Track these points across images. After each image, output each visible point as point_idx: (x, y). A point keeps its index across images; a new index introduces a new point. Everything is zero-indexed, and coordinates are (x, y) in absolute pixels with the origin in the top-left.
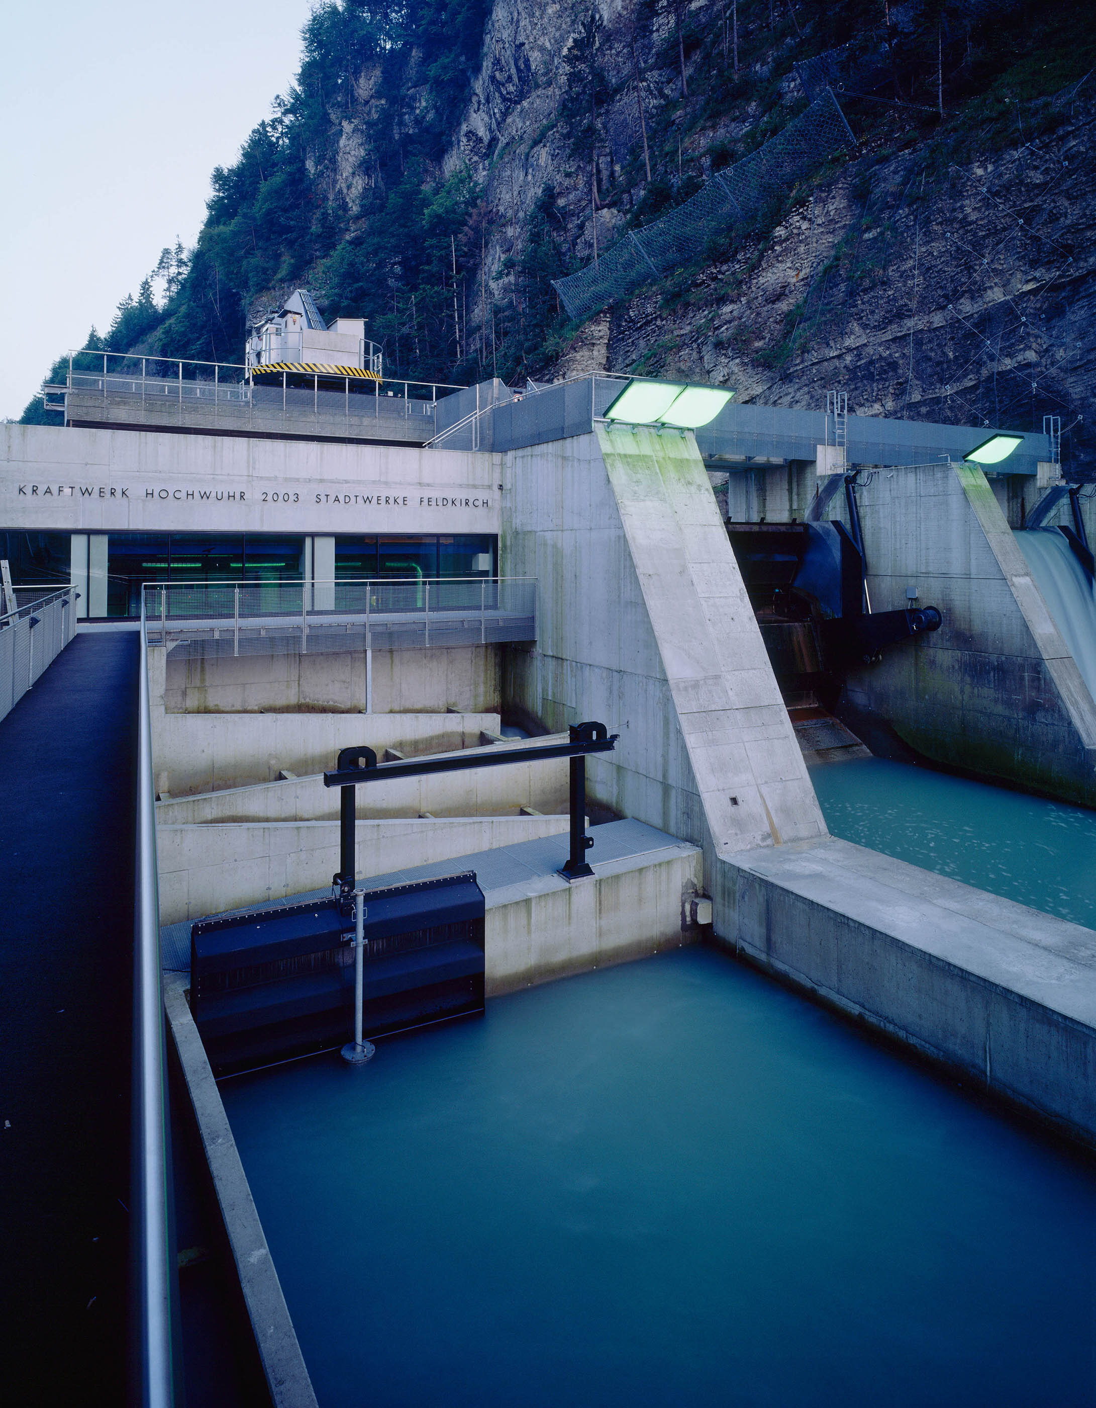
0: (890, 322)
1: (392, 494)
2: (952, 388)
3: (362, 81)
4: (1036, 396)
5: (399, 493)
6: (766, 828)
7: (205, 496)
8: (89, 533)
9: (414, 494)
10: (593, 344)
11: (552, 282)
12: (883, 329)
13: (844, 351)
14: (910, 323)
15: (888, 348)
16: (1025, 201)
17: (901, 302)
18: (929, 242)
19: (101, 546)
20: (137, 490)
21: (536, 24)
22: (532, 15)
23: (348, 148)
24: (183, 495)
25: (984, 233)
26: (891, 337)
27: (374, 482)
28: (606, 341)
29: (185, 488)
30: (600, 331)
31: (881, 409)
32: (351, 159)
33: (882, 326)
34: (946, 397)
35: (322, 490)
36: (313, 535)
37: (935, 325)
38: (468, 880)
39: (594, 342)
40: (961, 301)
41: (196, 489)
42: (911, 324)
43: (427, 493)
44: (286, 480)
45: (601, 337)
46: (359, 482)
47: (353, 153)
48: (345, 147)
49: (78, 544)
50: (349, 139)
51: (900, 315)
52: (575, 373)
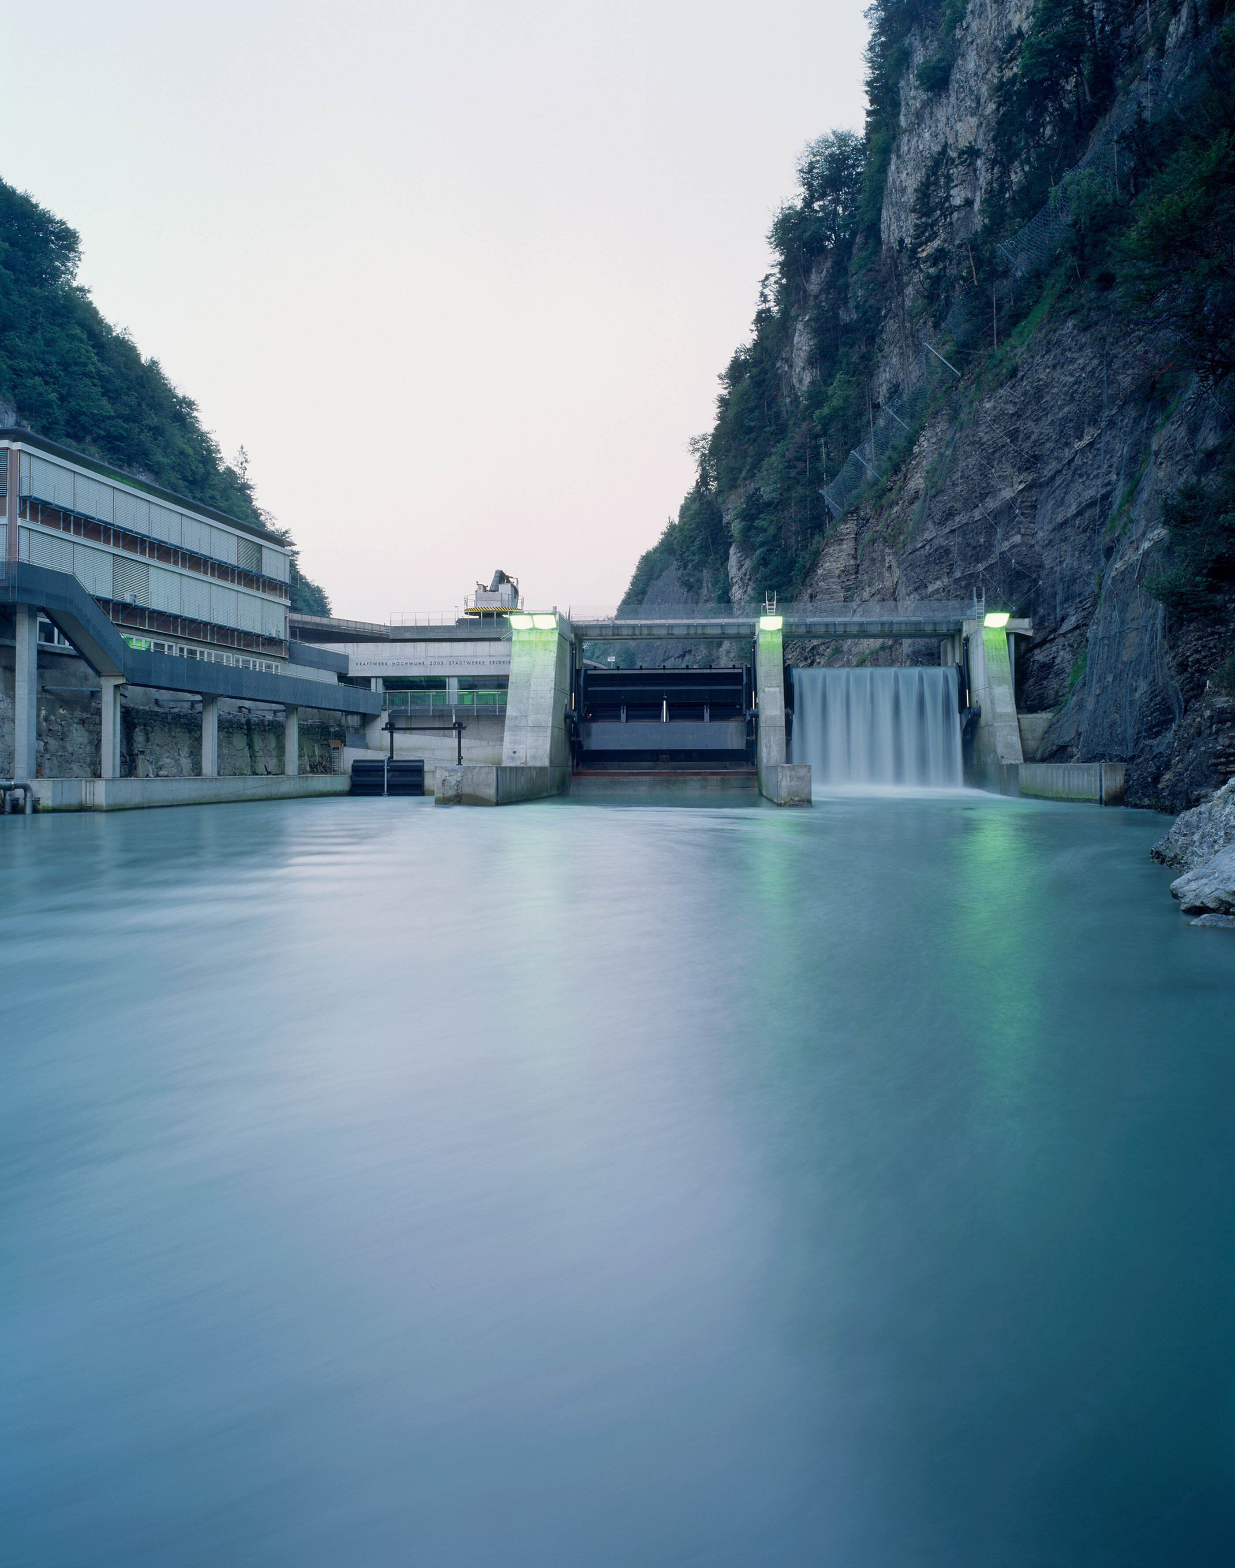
0: (947, 519)
1: (478, 660)
2: (982, 566)
3: (813, 277)
4: (1014, 569)
5: (481, 660)
6: (524, 761)
7: (411, 664)
8: (376, 677)
9: (487, 660)
10: (842, 540)
11: (820, 491)
12: (944, 524)
13: (925, 542)
14: (957, 519)
15: (947, 539)
16: (1011, 426)
17: (949, 505)
18: (966, 458)
19: (380, 681)
20: (390, 663)
21: (902, 227)
22: (898, 219)
23: (800, 345)
24: (404, 664)
25: (992, 450)
26: (948, 531)
27: (471, 656)
28: (853, 536)
29: (405, 661)
30: (847, 528)
31: (941, 584)
32: (802, 355)
33: (941, 523)
34: (979, 573)
35: (451, 659)
36: (449, 677)
37: (975, 519)
38: (422, 761)
39: (841, 538)
40: (987, 500)
41: (409, 661)
42: (960, 519)
43: (493, 659)
44: (439, 657)
45: (848, 534)
46: (465, 656)
47: (804, 348)
48: (798, 343)
49: (373, 681)
50: (800, 336)
51: (950, 514)
52: (828, 564)
